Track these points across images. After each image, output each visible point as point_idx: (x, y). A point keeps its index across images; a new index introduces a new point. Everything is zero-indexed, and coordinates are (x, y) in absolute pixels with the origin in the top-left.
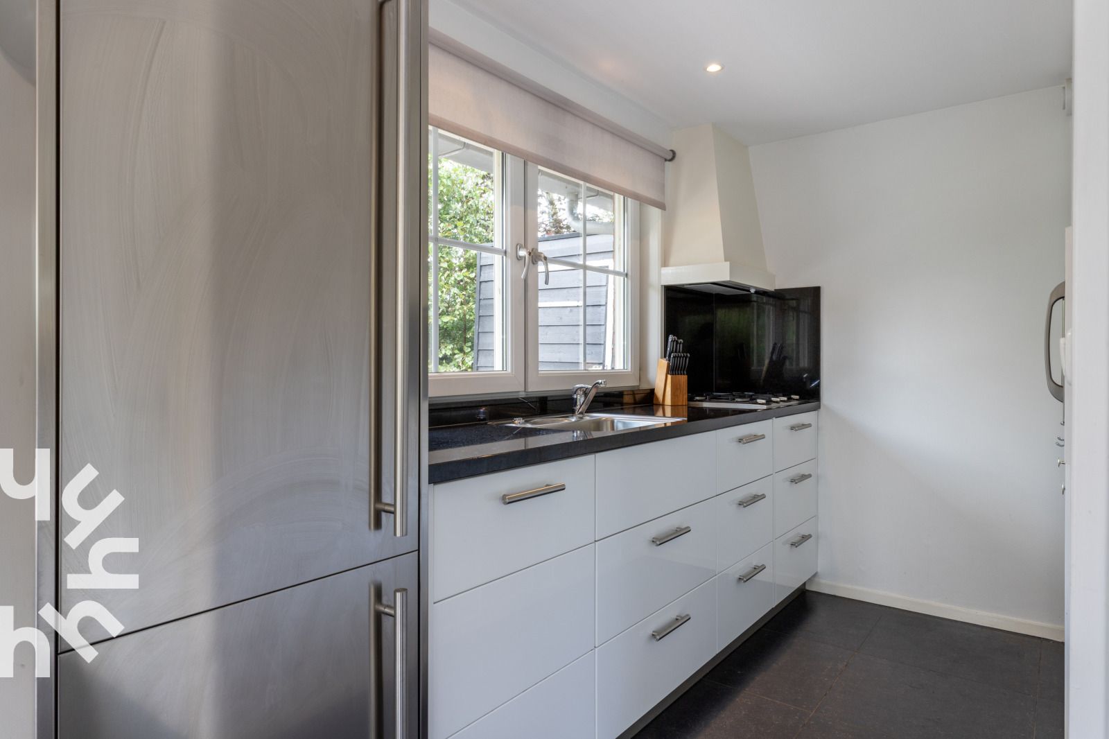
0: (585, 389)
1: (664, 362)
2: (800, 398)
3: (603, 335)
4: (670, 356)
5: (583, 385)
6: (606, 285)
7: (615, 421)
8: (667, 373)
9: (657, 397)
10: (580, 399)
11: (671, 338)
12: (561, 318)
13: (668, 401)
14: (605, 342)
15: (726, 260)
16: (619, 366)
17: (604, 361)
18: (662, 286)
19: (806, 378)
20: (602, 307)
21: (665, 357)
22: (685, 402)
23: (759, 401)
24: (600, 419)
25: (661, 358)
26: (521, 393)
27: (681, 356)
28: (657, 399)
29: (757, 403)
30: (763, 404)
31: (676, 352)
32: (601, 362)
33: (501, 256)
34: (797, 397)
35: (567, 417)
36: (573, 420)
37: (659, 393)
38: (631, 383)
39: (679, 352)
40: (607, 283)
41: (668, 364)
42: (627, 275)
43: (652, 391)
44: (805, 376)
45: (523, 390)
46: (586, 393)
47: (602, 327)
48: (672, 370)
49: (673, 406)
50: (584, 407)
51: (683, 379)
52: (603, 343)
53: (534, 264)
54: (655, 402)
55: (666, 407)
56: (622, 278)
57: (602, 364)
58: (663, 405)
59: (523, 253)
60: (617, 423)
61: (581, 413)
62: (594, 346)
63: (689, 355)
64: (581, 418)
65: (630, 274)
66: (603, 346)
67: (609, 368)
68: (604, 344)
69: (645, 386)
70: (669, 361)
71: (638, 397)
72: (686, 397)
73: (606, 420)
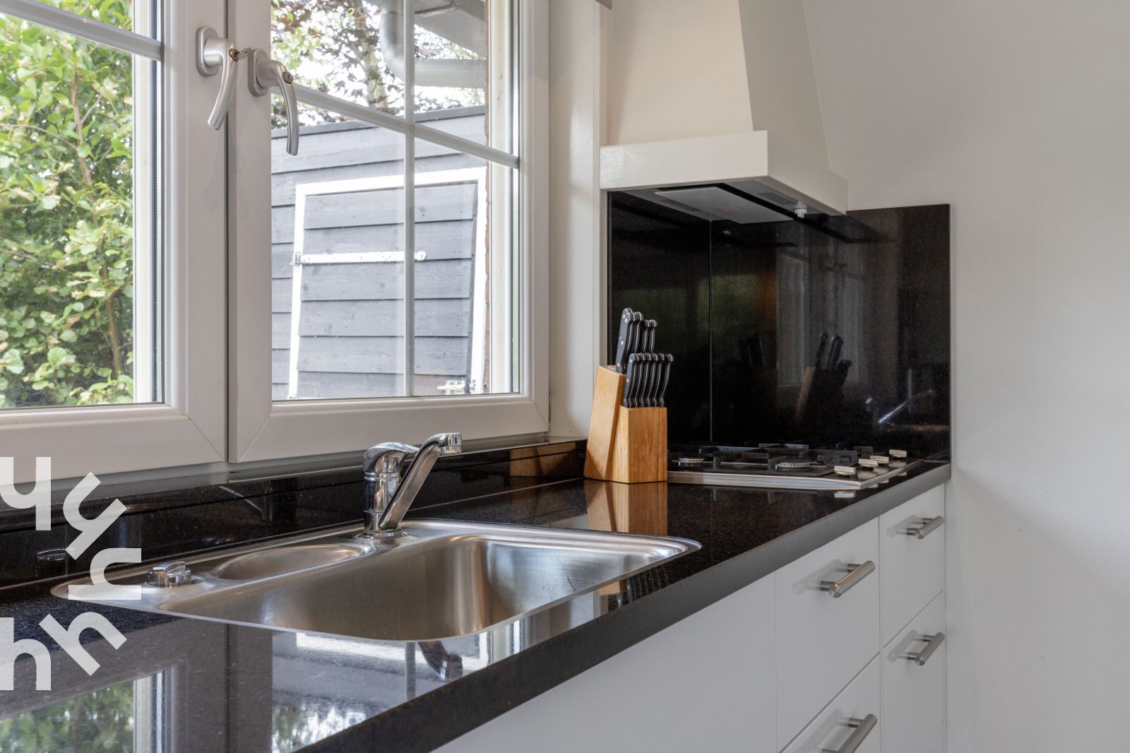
0: (400, 457)
1: (611, 377)
2: (909, 455)
3: (466, 320)
4: (625, 360)
5: (398, 445)
6: (473, 219)
7: (490, 544)
8: (620, 402)
9: (592, 461)
10: (386, 482)
11: (627, 316)
12: (382, 285)
13: (622, 472)
14: (471, 333)
15: (757, 128)
16: (500, 385)
17: (469, 371)
18: (602, 190)
19: (871, 404)
20: (465, 264)
21: (611, 360)
22: (662, 474)
23: (840, 469)
24: (446, 540)
25: (602, 364)
26: (213, 470)
27: (653, 361)
28: (594, 466)
29: (832, 475)
30: (847, 477)
31: (640, 350)
32: (464, 373)
33: (148, 61)
34: (903, 454)
35: (348, 537)
36: (367, 547)
37: (598, 450)
38: (532, 426)
39: (648, 350)
40: (475, 215)
41: (622, 380)
42: (518, 162)
43: (582, 445)
44: (868, 401)
45: (222, 458)
46: (405, 467)
47: (464, 302)
48: (632, 395)
49: (633, 484)
50: (400, 507)
51: (657, 416)
52: (466, 335)
53: (255, 94)
54: (587, 473)
55: (616, 487)
56: (507, 169)
57: (466, 377)
58: (609, 482)
59: (214, 53)
60: (494, 552)
61: (391, 526)
62: (449, 341)
63: (671, 358)
64: (390, 542)
65: (525, 159)
66: (466, 342)
67: (478, 389)
68: (469, 337)
69: (563, 435)
70: (624, 372)
71: (546, 462)
72: (664, 460)
73: (461, 544)
